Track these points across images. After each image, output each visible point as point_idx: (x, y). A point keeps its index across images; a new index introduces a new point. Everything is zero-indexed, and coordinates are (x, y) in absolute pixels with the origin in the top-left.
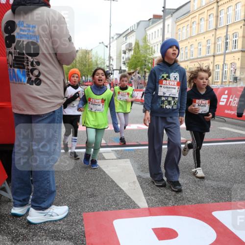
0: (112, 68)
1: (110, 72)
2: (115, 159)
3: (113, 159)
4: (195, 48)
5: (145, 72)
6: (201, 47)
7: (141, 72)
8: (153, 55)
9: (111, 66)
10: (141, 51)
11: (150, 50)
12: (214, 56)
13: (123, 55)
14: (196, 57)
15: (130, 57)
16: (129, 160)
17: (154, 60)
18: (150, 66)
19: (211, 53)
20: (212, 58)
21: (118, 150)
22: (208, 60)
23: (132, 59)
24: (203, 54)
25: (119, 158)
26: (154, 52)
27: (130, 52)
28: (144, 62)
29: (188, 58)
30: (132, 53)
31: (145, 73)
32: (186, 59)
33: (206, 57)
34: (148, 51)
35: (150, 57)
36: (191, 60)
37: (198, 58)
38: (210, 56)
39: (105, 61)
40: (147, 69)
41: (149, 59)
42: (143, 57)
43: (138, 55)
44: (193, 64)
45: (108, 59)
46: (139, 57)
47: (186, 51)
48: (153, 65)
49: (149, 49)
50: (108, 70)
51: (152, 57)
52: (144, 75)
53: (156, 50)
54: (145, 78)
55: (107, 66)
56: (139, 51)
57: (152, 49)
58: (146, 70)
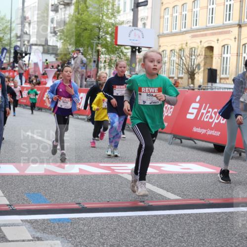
0: (29, 41)
1: (23, 50)
2: (29, 241)
3: (23, 241)
4: (202, 8)
5: (98, 51)
6: (214, 6)
7: (90, 52)
8: (114, 16)
9: (26, 38)
10: (90, 9)
11: (110, 7)
12: (240, 26)
13: (52, 14)
14: (204, 26)
15: (67, 20)
16: (59, 242)
17: (117, 28)
18: (109, 39)
19: (235, 20)
20: (235, 30)
21: (36, 221)
22: (228, 32)
23: (70, 23)
24: (219, 20)
25: (39, 239)
26: (119, 12)
27: (68, 8)
28: (97, 30)
29: (188, 28)
30: (71, 10)
31: (98, 55)
32: (184, 29)
33: (224, 26)
34: (105, 8)
35: (110, 21)
36: (192, 31)
37: (207, 29)
38: (231, 26)
39: (14, 25)
40: (103, 46)
41: (107, 25)
42: (94, 21)
43: (85, 17)
44: (198, 40)
45: (19, 21)
46: (86, 22)
47: (184, 13)
48: (116, 38)
49: (107, 4)
50: (18, 44)
51: (112, 21)
52: (95, 58)
53: (121, 8)
54: (97, 66)
55: (18, 37)
56: (87, 7)
57: (113, 5)
58: (99, 48)
